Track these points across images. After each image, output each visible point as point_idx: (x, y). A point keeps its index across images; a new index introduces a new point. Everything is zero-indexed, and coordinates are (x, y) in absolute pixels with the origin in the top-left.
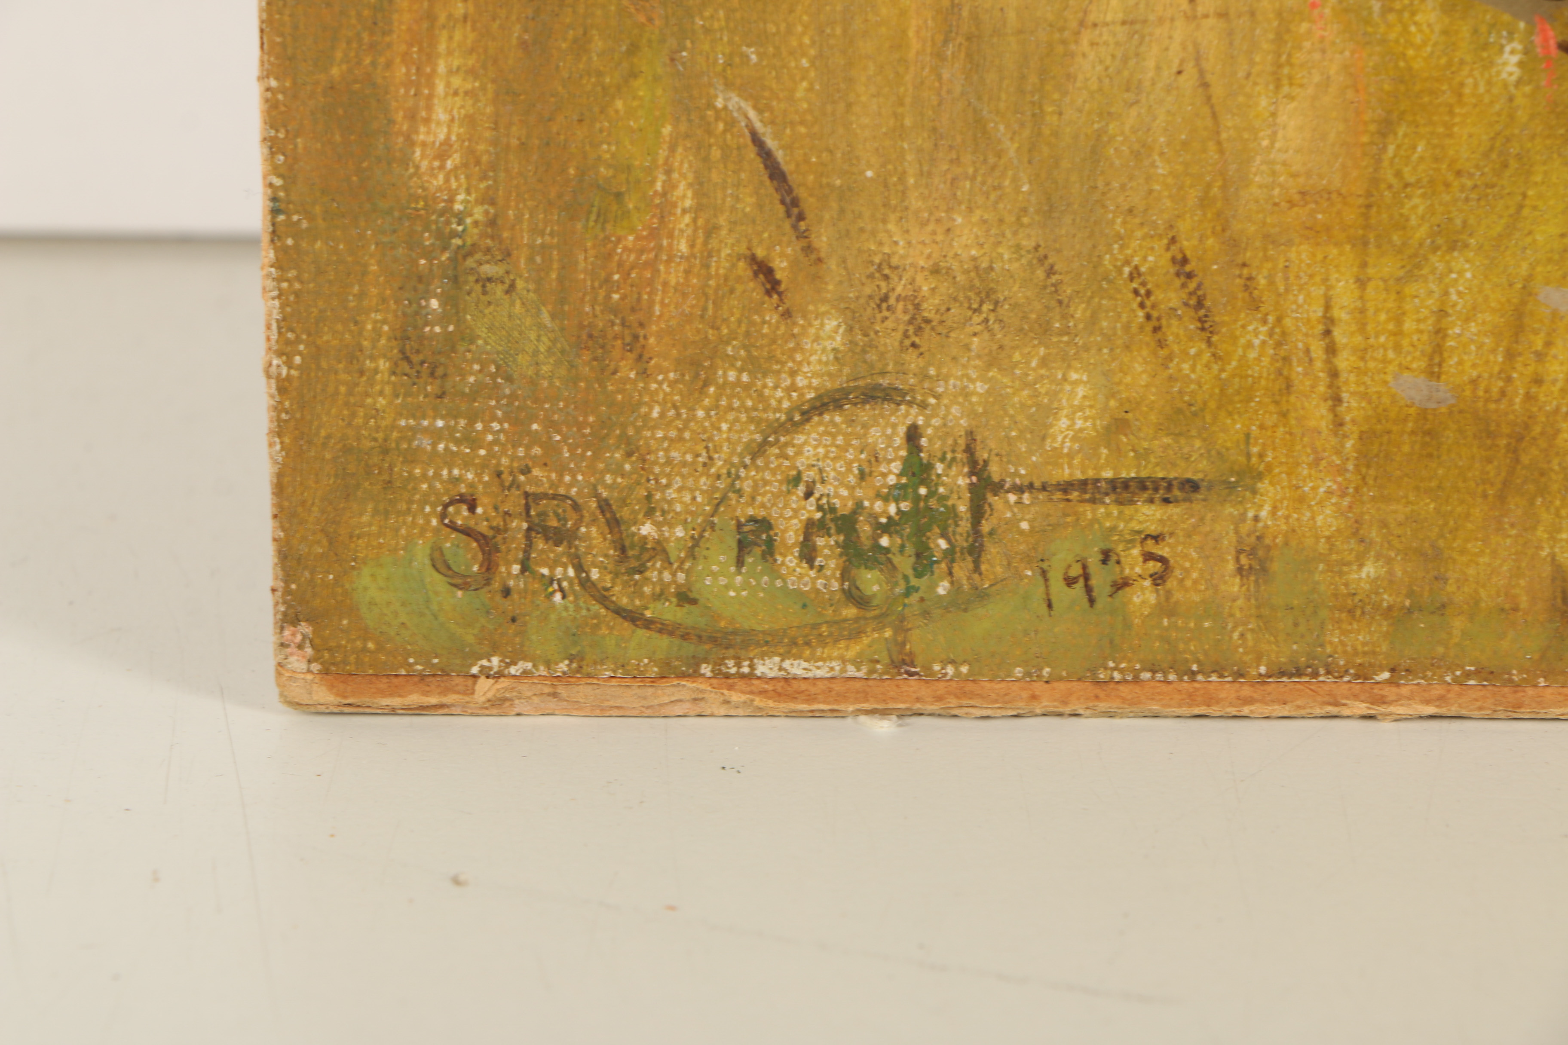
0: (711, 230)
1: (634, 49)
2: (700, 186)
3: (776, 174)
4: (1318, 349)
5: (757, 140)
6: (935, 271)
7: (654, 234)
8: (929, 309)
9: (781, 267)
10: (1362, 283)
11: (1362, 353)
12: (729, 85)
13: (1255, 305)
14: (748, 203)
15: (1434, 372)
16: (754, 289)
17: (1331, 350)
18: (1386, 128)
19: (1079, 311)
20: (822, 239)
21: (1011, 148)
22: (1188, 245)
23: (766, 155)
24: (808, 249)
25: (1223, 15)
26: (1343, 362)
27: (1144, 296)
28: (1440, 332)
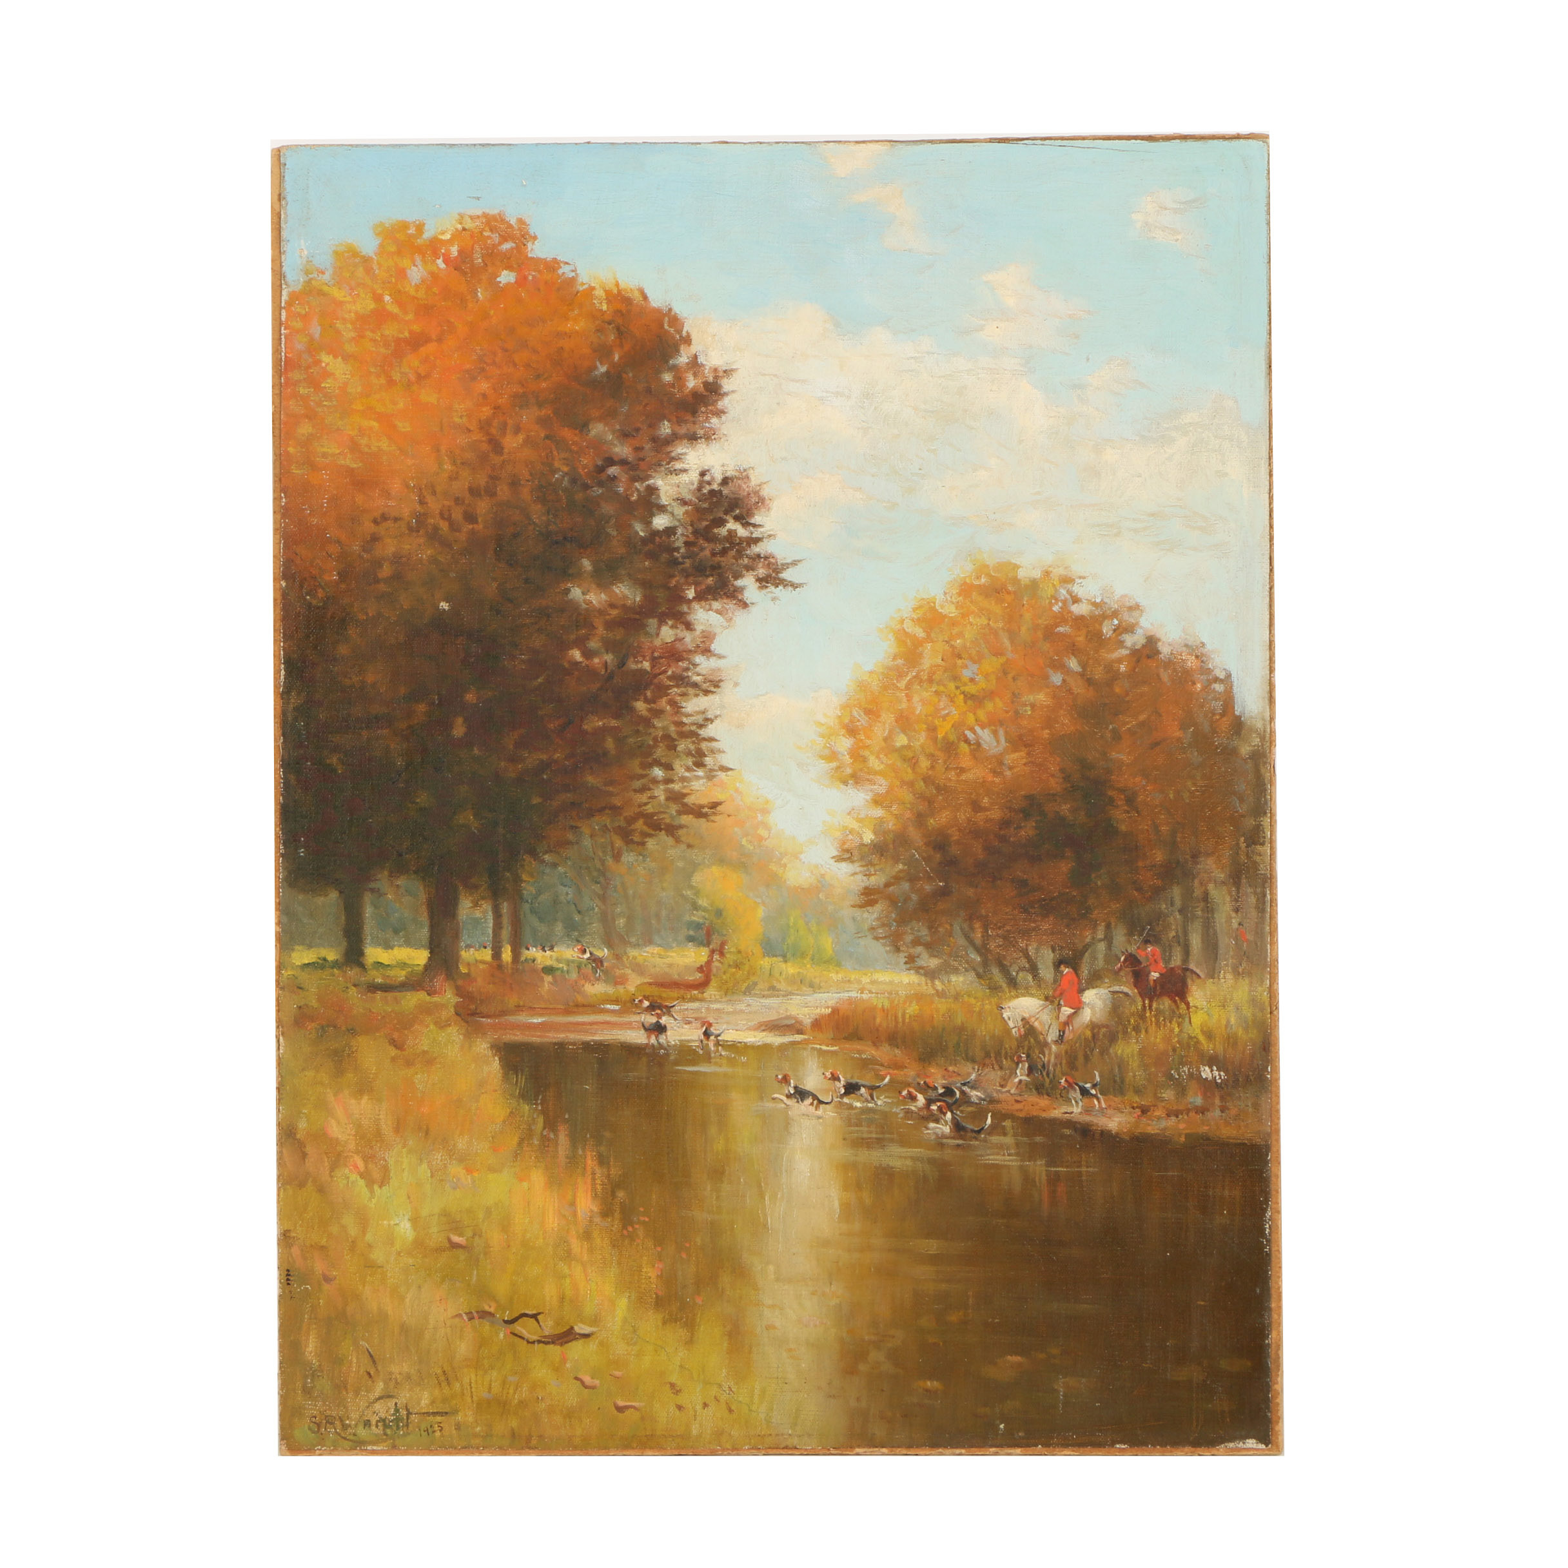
0: (359, 1366)
1: (345, 1334)
2: (358, 1359)
3: (371, 1356)
4: (469, 1387)
5: (368, 1350)
6: (400, 1374)
7: (349, 1367)
8: (399, 1381)
9: (372, 1373)
10: (476, 1375)
11: (477, 1388)
12: (363, 1340)
13: (457, 1380)
14: (366, 1362)
15: (489, 1392)
16: (367, 1377)
17: (471, 1388)
18: (480, 1347)
19: (426, 1381)
20: (379, 1368)
21: (413, 1351)
22: (445, 1369)
23: (369, 1353)
24: (377, 1370)
25: (451, 1327)
26: (473, 1390)
27: (437, 1378)
28: (490, 1385)
